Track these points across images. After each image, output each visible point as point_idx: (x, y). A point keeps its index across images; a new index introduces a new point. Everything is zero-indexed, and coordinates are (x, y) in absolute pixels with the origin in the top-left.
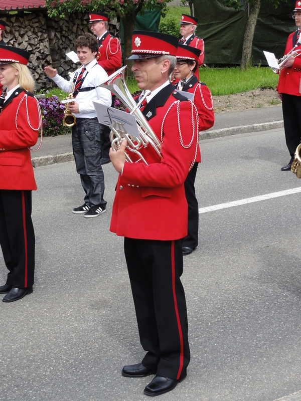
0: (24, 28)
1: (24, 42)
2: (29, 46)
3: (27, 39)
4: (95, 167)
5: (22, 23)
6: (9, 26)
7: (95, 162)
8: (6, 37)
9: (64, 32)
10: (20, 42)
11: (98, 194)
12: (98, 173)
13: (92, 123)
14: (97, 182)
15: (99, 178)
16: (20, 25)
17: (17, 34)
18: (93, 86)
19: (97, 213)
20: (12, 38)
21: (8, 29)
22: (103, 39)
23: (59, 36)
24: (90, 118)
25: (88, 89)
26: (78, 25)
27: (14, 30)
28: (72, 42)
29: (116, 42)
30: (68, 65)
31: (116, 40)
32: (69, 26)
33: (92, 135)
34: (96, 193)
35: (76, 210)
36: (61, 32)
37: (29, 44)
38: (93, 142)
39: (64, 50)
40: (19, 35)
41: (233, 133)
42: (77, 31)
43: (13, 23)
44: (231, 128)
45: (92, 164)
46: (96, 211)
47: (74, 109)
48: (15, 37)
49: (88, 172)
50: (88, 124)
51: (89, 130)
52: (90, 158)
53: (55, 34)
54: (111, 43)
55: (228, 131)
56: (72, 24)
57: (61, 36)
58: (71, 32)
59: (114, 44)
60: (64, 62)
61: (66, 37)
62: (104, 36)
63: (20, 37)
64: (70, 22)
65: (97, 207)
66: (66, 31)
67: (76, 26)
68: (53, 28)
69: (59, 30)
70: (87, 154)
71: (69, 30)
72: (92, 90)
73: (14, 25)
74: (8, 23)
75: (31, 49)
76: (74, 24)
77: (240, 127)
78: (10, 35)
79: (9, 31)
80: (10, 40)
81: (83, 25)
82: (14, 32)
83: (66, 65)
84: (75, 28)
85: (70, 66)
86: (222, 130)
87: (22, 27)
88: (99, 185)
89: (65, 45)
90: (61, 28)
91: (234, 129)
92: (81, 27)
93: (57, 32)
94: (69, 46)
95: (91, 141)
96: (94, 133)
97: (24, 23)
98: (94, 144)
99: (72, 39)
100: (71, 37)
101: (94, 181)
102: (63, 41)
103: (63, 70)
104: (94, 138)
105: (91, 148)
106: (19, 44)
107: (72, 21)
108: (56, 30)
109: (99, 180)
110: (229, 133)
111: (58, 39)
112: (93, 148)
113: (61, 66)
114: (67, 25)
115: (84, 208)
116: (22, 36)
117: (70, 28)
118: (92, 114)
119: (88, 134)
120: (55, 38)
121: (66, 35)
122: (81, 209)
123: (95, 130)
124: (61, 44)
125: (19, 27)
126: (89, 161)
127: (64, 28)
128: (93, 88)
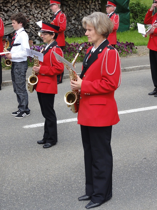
0: (47, 5)
1: (47, 13)
2: (50, 15)
3: (49, 11)
4: (22, 90)
5: (46, 2)
6: (39, 4)
7: (21, 87)
8: (37, 10)
9: (71, 8)
10: (45, 13)
11: (23, 106)
12: (24, 94)
13: (19, 65)
14: (23, 99)
15: (24, 96)
16: (45, 3)
17: (43, 8)
18: (19, 43)
19: (23, 116)
20: (40, 10)
21: (38, 5)
22: (57, 14)
23: (68, 9)
24: (18, 62)
25: (17, 45)
26: (80, 3)
27: (41, 6)
28: (76, 13)
29: (63, 16)
30: (73, 26)
31: (64, 15)
32: (74, 4)
33: (19, 72)
34: (22, 105)
35: (13, 113)
36: (69, 7)
37: (50, 14)
38: (20, 76)
39: (71, 17)
40: (45, 9)
41: (141, 69)
42: (79, 7)
43: (41, 2)
44: (139, 66)
45: (20, 88)
46: (22, 115)
47: (9, 57)
48: (42, 10)
49: (18, 93)
50: (17, 66)
51: (18, 69)
52: (18, 85)
53: (66, 8)
54: (60, 17)
55: (137, 68)
56: (76, 3)
57: (69, 10)
58: (75, 7)
59: (62, 17)
60: (71, 24)
61: (72, 10)
62: (58, 13)
63: (45, 10)
64: (75, 2)
65: (23, 113)
66: (72, 7)
67: (78, 4)
68: (65, 5)
69: (68, 6)
70: (16, 83)
71: (74, 6)
72: (19, 46)
73: (42, 3)
74: (39, 3)
75: (51, 16)
76: (77, 3)
77: (145, 66)
78: (39, 8)
79: (39, 7)
80: (39, 12)
81: (82, 3)
82: (42, 7)
83: (72, 25)
84: (78, 5)
85: (74, 26)
86: (133, 67)
87: (46, 4)
88: (24, 100)
89: (71, 15)
90: (69, 5)
91: (141, 67)
92: (82, 5)
93: (67, 7)
94: (74, 15)
95: (19, 75)
96: (21, 70)
97: (48, 3)
98: (21, 77)
99: (76, 11)
100: (75, 10)
101: (21, 98)
102: (70, 12)
103: (70, 28)
104: (20, 74)
105: (19, 79)
106: (45, 14)
107: (76, 2)
108: (66, 6)
109: (24, 97)
110: (138, 69)
111: (68, 11)
112: (20, 79)
113: (68, 26)
114: (73, 3)
115: (17, 113)
116: (46, 9)
117: (75, 5)
118: (19, 59)
119: (17, 71)
120: (66, 10)
121: (73, 9)
122: (16, 113)
123: (21, 69)
124: (69, 14)
125: (45, 4)
126: (18, 87)
127: (71, 5)
128: (20, 44)
